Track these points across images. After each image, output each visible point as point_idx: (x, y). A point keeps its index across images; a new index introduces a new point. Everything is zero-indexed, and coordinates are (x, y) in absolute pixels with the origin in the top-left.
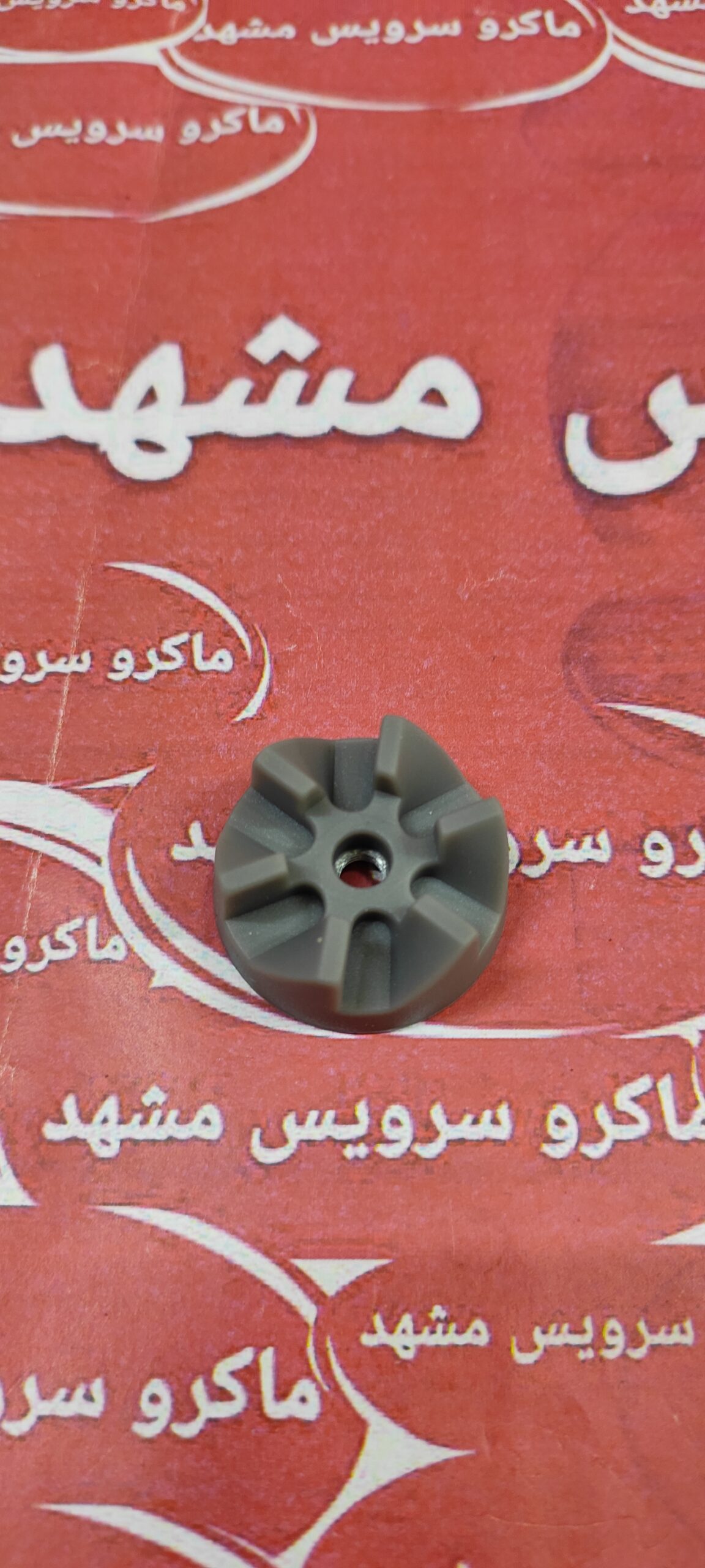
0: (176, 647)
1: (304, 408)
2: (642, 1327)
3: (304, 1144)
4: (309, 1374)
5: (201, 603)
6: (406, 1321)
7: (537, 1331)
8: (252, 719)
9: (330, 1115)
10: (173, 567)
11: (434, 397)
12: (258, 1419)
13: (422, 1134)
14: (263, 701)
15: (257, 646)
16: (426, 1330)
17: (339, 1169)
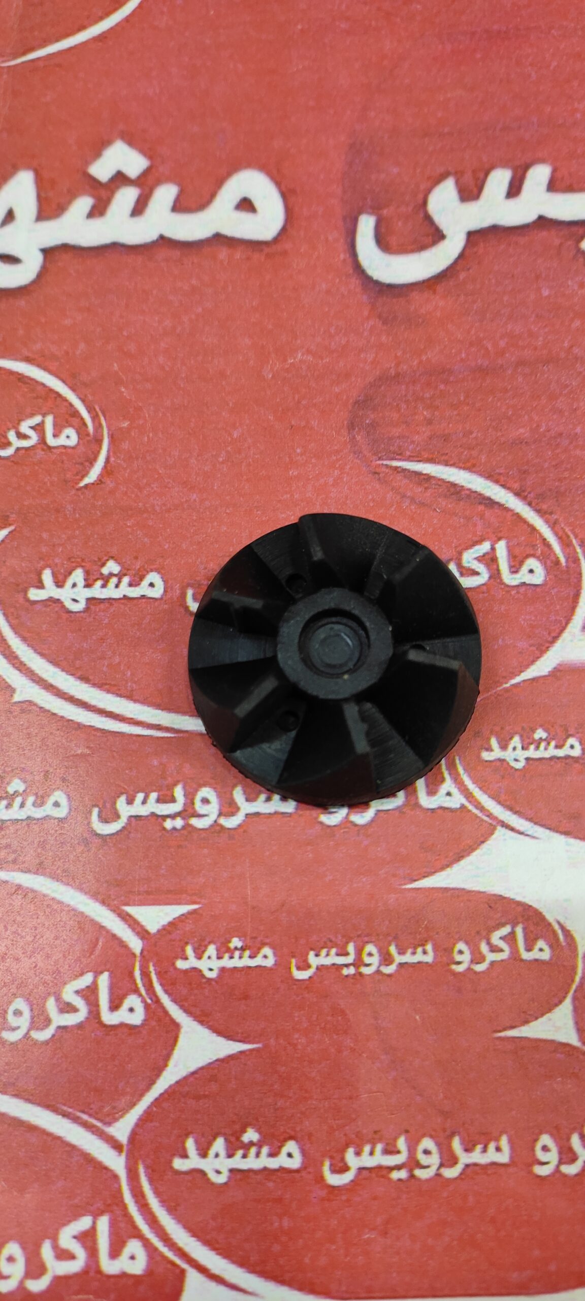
0: (32, 428)
1: (136, 219)
2: (393, 949)
3: (133, 819)
4: (136, 991)
5: (51, 390)
6: (211, 950)
7: (311, 956)
8: (93, 484)
9: (154, 796)
10: (28, 360)
11: (246, 205)
12: (97, 1025)
13: (225, 810)
14: (102, 469)
15: (97, 424)
16: (227, 956)
17: (160, 837)
